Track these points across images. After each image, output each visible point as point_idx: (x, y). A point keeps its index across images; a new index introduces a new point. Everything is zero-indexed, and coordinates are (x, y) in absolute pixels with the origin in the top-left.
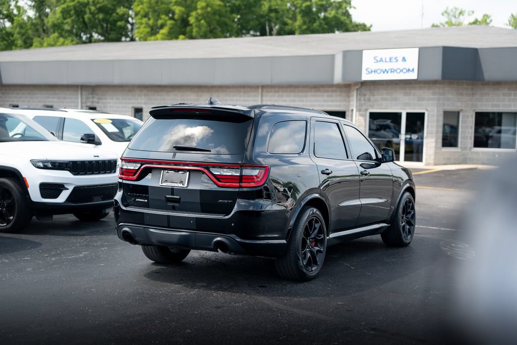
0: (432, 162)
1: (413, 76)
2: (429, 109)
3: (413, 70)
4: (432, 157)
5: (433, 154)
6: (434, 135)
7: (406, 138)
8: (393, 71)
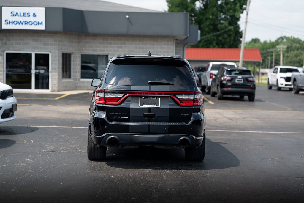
0: (56, 89)
1: (42, 27)
2: (52, 51)
3: (42, 23)
4: (56, 86)
5: (57, 83)
6: (57, 70)
7: (36, 72)
8: (26, 23)
